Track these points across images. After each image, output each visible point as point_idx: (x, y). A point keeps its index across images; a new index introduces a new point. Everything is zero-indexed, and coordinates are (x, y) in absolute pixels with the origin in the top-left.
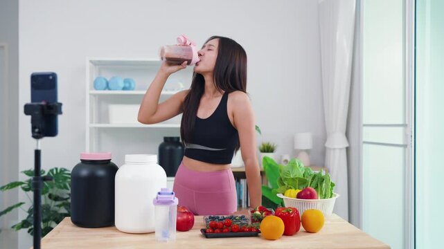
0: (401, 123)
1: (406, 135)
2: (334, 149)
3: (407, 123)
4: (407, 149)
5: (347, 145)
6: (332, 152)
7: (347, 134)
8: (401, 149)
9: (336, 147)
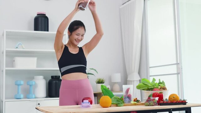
0: (175, 63)
1: (178, 69)
2: (134, 81)
3: (179, 62)
4: (179, 75)
5: (140, 79)
6: (132, 82)
7: (139, 73)
8: (176, 75)
9: (135, 79)
